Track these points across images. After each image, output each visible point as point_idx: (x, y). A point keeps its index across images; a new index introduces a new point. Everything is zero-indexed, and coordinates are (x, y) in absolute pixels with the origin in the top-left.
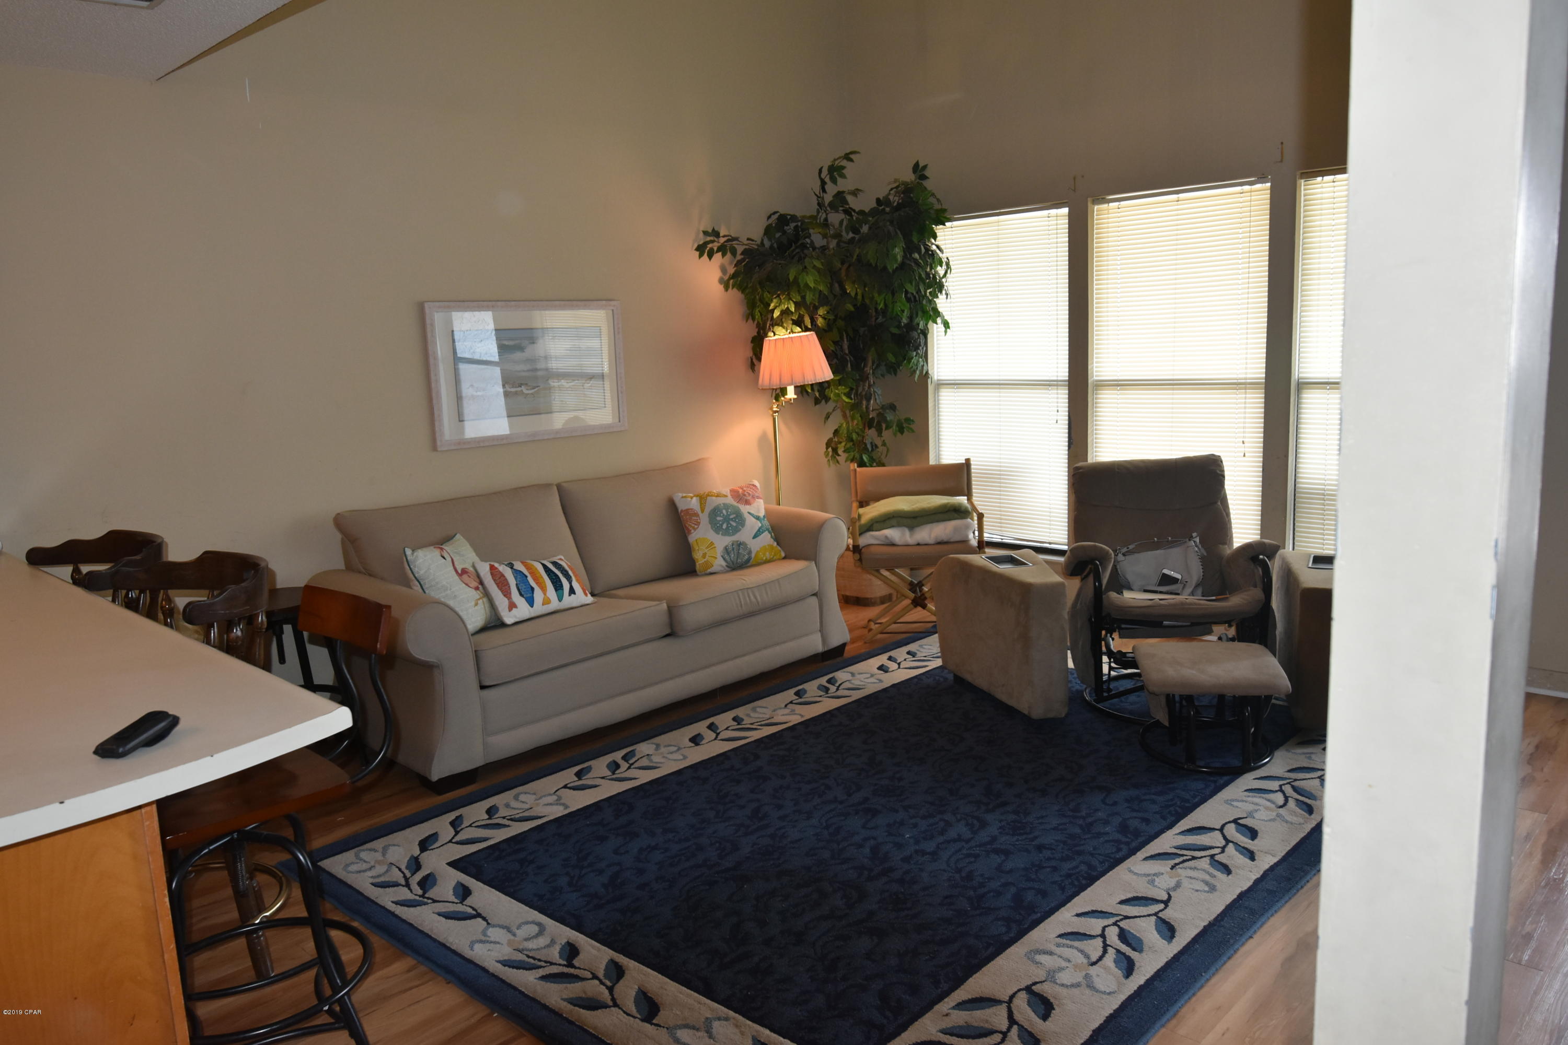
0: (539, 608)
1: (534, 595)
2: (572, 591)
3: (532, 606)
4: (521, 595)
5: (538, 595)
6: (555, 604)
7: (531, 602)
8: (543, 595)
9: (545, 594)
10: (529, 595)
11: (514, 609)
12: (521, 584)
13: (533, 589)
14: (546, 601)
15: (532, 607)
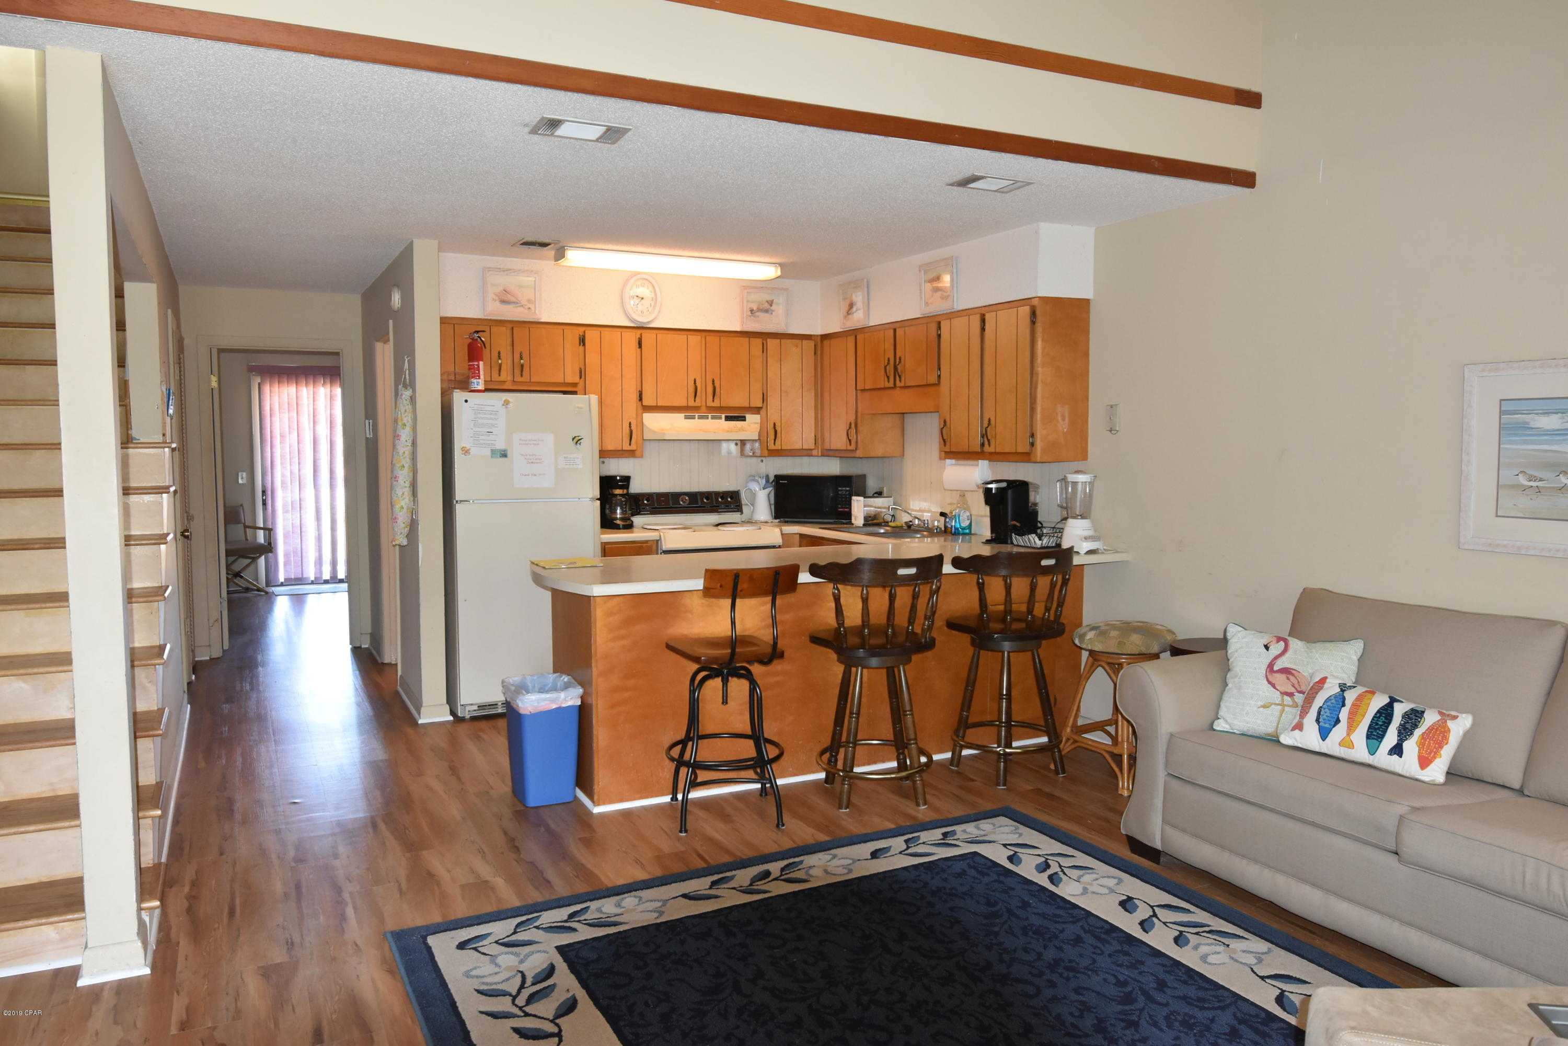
0: (1332, 745)
1: (1334, 729)
2: (1397, 750)
3: (1324, 738)
4: (1318, 721)
5: (1338, 733)
6: (1360, 751)
7: (1324, 734)
8: (1345, 735)
9: (1348, 735)
10: (1327, 726)
11: (1297, 731)
12: (1327, 710)
13: (1338, 721)
14: (1346, 743)
15: (1324, 740)
